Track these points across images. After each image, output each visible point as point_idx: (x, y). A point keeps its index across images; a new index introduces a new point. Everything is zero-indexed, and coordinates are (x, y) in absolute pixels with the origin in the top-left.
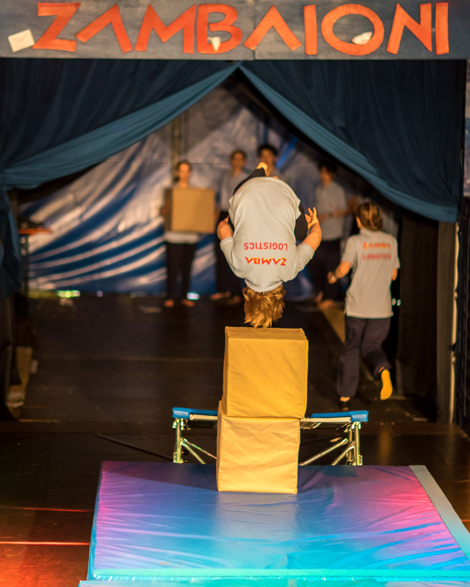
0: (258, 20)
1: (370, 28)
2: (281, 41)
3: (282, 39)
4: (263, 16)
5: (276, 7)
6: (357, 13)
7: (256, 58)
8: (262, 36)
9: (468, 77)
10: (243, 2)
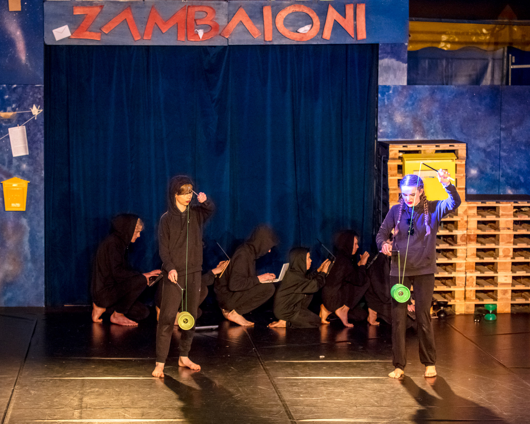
0: (230, 17)
1: (309, 21)
3: (248, 31)
4: (234, 14)
5: (243, 8)
6: (301, 11)
7: (229, 44)
8: (233, 28)
9: (379, 56)
10: (219, 4)
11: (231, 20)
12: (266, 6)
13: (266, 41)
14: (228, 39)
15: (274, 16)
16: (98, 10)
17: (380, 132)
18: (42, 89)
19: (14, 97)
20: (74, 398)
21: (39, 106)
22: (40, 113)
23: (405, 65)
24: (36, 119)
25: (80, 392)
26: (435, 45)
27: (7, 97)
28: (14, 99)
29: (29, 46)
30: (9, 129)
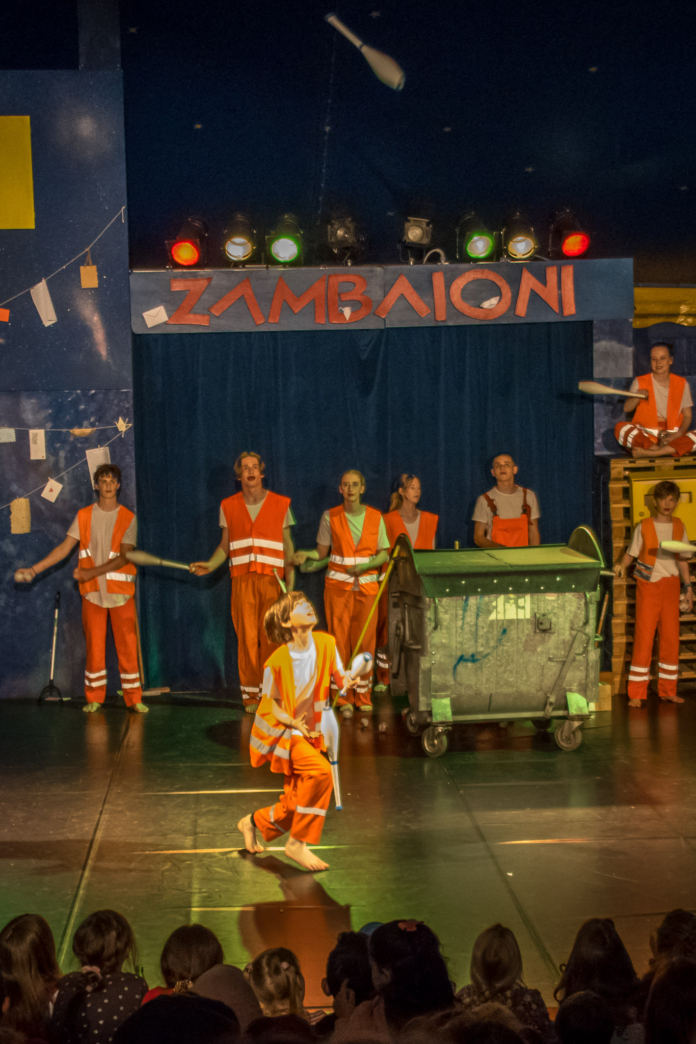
0: (388, 288)
1: (498, 292)
2: (411, 308)
3: (412, 307)
4: (393, 285)
5: (405, 276)
6: (484, 278)
7: (387, 326)
8: (391, 304)
9: (594, 338)
10: (372, 271)
11: (388, 293)
12: (436, 272)
13: (437, 321)
14: (385, 320)
15: (448, 286)
16: (204, 283)
17: (597, 443)
18: (131, 395)
19: (93, 407)
20: (186, 821)
21: (127, 419)
22: (129, 429)
23: (630, 350)
24: (123, 436)
25: (194, 812)
26: (672, 320)
27: (82, 407)
28: (92, 410)
29: (110, 336)
30: (87, 452)
